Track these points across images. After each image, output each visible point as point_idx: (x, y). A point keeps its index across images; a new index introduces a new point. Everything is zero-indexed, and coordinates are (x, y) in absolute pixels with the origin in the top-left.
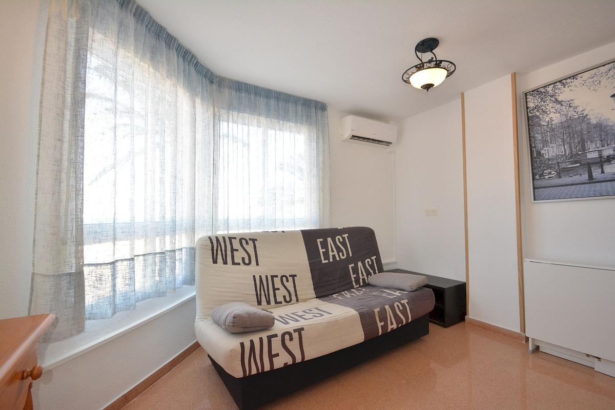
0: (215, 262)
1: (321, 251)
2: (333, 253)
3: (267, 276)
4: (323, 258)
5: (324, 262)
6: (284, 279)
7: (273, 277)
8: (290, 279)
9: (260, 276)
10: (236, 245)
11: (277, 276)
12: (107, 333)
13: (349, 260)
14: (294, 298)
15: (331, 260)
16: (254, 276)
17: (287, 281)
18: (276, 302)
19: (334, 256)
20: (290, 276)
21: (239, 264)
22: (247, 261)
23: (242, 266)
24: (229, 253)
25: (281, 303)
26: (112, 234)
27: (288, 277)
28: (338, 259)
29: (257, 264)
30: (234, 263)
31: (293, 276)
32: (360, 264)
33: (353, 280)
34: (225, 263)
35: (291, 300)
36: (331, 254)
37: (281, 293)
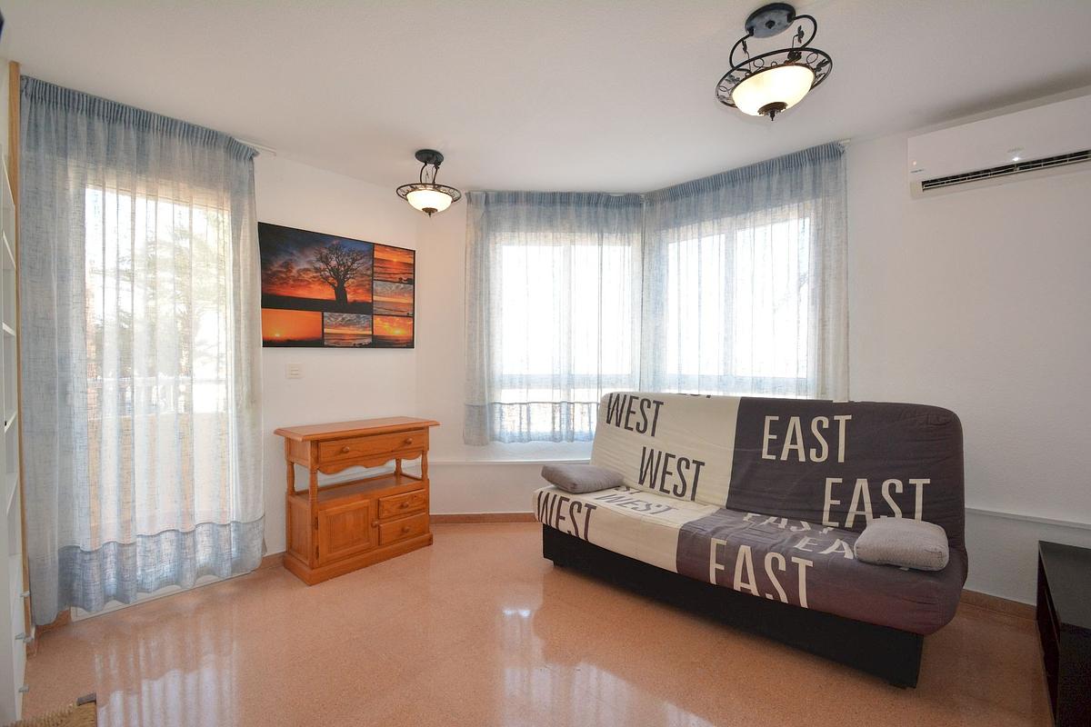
0: (609, 422)
1: (767, 437)
2: (793, 447)
3: (660, 453)
4: (765, 449)
5: (765, 456)
6: (684, 463)
7: (668, 456)
8: (693, 466)
9: (652, 450)
10: (636, 406)
11: (674, 457)
12: (523, 458)
13: (831, 467)
14: (689, 493)
15: (784, 457)
16: (645, 448)
17: (688, 467)
18: (662, 489)
19: (793, 453)
20: (694, 462)
21: (632, 429)
22: (641, 428)
23: (635, 433)
24: (624, 415)
25: (668, 492)
26: (526, 382)
27: (691, 462)
28: (802, 458)
29: (653, 435)
30: (626, 427)
31: (699, 464)
32: (862, 484)
33: (827, 508)
34: (618, 425)
35: (683, 495)
36: (787, 446)
37: (672, 480)
